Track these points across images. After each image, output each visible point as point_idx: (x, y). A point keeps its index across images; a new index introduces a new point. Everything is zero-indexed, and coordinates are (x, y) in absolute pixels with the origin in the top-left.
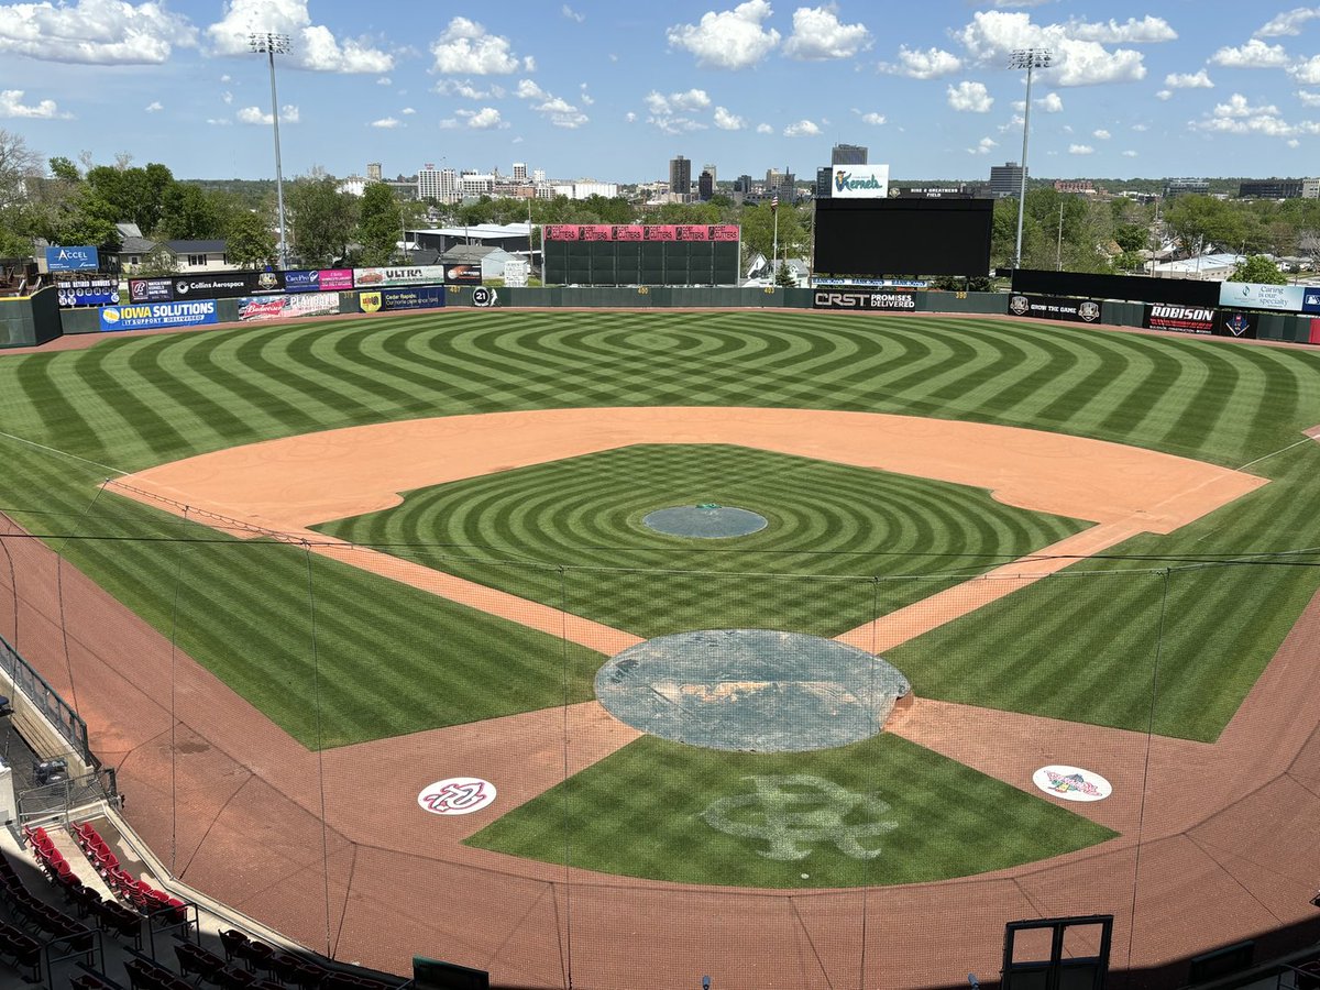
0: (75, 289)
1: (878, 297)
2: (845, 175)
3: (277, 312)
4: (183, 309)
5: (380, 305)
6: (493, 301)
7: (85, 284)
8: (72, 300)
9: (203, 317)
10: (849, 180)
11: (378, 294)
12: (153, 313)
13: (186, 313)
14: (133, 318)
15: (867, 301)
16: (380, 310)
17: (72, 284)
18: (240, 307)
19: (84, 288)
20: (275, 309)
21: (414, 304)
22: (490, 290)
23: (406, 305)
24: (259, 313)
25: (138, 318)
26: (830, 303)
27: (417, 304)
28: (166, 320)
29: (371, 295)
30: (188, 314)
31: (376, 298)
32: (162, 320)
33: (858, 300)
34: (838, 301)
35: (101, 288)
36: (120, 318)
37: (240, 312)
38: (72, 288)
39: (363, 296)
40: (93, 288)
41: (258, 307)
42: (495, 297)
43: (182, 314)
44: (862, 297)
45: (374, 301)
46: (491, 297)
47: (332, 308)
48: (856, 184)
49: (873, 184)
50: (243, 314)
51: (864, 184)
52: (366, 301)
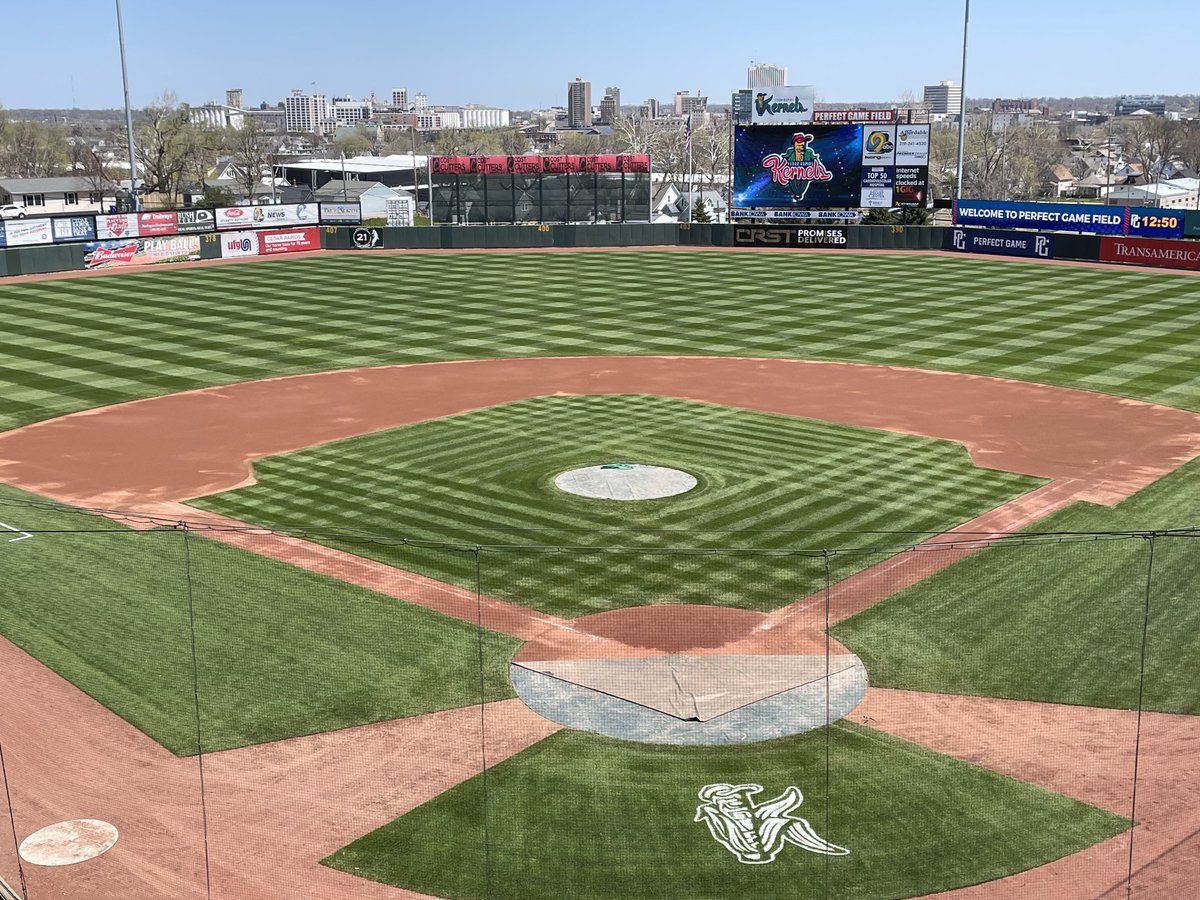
1: (806, 232)
2: (766, 98)
3: (128, 259)
6: (374, 242)
10: (771, 103)
15: (794, 237)
18: (86, 253)
20: (127, 255)
22: (371, 230)
24: (108, 260)
26: (752, 240)
33: (783, 236)
34: (761, 238)
37: (86, 259)
39: (229, 238)
41: (107, 253)
44: (788, 232)
45: (247, 244)
46: (373, 238)
47: (192, 254)
48: (778, 108)
49: (797, 107)
50: (88, 262)
51: (787, 108)
52: (233, 246)
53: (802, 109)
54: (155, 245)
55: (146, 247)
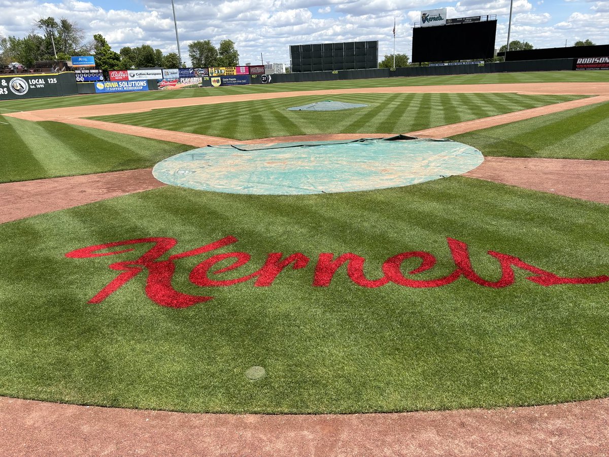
0: (83, 74)
2: (426, 15)
3: (175, 85)
4: (132, 84)
5: (220, 83)
6: (269, 81)
7: (87, 71)
8: (82, 79)
9: (142, 87)
10: (428, 18)
11: (219, 78)
12: (119, 85)
13: (134, 85)
14: (110, 87)
16: (220, 86)
17: (81, 71)
18: (158, 82)
19: (87, 73)
20: (174, 83)
21: (235, 83)
22: (268, 75)
23: (232, 83)
24: (167, 85)
25: (113, 87)
27: (237, 83)
28: (125, 89)
29: (216, 79)
30: (135, 86)
31: (218, 80)
32: (123, 88)
35: (95, 73)
36: (104, 87)
37: (158, 84)
38: (81, 73)
39: (213, 79)
40: (91, 73)
41: (166, 82)
42: (270, 79)
43: (132, 86)
45: (218, 81)
46: (269, 79)
47: (199, 84)
48: (431, 19)
49: (440, 18)
50: (159, 86)
51: (435, 19)
52: (214, 81)
53: (441, 19)
54: (185, 80)
55: (181, 81)
